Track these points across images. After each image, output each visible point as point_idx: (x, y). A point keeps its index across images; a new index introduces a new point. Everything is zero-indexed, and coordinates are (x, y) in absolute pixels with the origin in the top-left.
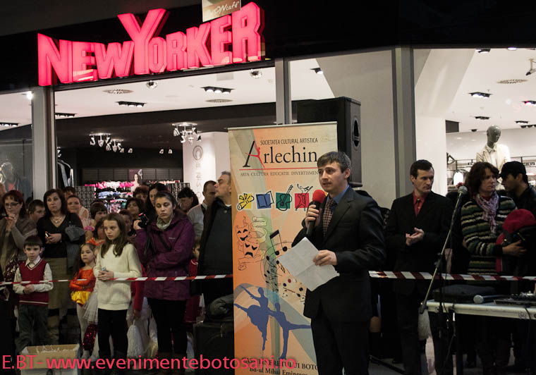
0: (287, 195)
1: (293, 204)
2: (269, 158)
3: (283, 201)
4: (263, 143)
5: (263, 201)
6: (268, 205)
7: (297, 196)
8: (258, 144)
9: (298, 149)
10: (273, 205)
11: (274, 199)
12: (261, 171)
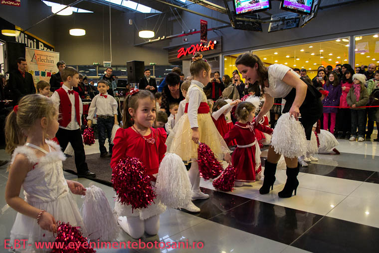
0: (45, 72)
1: (46, 75)
2: (39, 60)
3: (43, 74)
4: (37, 55)
5: (37, 73)
6: (39, 75)
7: (48, 73)
8: (36, 55)
9: (48, 58)
10: (40, 75)
11: (40, 73)
12: (36, 64)
